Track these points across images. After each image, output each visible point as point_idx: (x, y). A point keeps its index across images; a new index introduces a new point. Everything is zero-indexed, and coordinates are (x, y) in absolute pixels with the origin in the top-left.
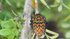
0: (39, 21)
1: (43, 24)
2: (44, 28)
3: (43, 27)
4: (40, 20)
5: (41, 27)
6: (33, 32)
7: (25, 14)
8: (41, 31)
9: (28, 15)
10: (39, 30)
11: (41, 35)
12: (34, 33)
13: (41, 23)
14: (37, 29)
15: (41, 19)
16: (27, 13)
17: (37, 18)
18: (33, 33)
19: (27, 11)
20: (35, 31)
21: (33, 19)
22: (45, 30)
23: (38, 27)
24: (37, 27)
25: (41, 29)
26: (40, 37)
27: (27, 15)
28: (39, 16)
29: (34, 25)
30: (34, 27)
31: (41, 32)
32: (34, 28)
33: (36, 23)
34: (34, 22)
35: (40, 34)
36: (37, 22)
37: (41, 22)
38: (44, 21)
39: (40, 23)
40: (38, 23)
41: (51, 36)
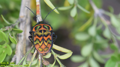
0: (43, 32)
1: (49, 37)
2: (51, 42)
3: (49, 41)
4: (45, 31)
5: (46, 42)
6: (34, 48)
7: (22, 21)
8: (46, 47)
9: (26, 22)
10: (43, 47)
11: (46, 54)
12: (36, 51)
13: (46, 36)
14: (40, 44)
15: (45, 29)
16: (24, 19)
17: (40, 28)
18: (33, 51)
19: (24, 16)
20: (37, 47)
21: (34, 30)
22: (52, 46)
23: (42, 42)
24: (40, 42)
25: (46, 44)
26: (44, 57)
27: (24, 23)
28: (42, 25)
29: (35, 39)
30: (35, 41)
31: (45, 49)
32: (35, 43)
33: (38, 35)
34: (35, 34)
35: (44, 52)
36: (40, 34)
37: (46, 33)
38: (50, 33)
39: (44, 35)
40: (41, 36)
41: (60, 55)
